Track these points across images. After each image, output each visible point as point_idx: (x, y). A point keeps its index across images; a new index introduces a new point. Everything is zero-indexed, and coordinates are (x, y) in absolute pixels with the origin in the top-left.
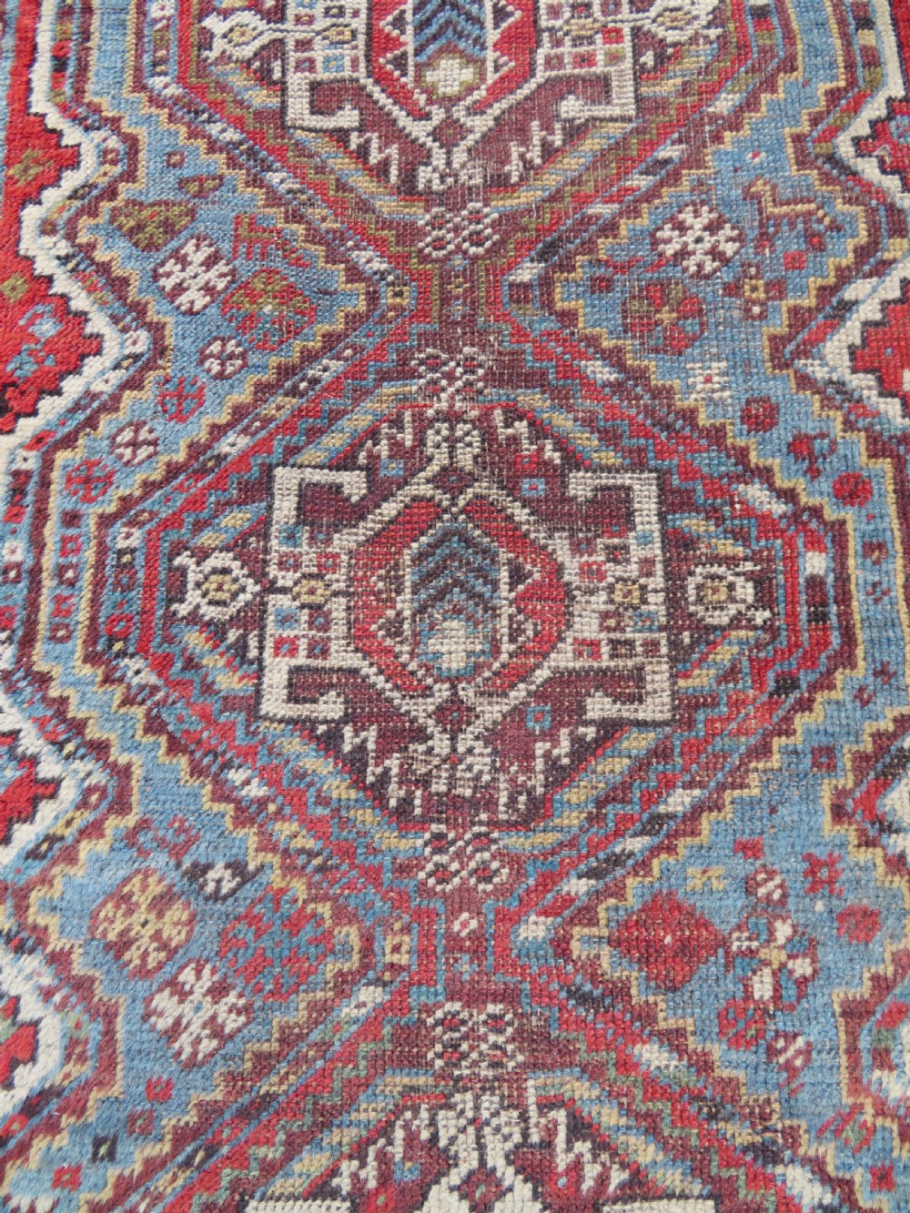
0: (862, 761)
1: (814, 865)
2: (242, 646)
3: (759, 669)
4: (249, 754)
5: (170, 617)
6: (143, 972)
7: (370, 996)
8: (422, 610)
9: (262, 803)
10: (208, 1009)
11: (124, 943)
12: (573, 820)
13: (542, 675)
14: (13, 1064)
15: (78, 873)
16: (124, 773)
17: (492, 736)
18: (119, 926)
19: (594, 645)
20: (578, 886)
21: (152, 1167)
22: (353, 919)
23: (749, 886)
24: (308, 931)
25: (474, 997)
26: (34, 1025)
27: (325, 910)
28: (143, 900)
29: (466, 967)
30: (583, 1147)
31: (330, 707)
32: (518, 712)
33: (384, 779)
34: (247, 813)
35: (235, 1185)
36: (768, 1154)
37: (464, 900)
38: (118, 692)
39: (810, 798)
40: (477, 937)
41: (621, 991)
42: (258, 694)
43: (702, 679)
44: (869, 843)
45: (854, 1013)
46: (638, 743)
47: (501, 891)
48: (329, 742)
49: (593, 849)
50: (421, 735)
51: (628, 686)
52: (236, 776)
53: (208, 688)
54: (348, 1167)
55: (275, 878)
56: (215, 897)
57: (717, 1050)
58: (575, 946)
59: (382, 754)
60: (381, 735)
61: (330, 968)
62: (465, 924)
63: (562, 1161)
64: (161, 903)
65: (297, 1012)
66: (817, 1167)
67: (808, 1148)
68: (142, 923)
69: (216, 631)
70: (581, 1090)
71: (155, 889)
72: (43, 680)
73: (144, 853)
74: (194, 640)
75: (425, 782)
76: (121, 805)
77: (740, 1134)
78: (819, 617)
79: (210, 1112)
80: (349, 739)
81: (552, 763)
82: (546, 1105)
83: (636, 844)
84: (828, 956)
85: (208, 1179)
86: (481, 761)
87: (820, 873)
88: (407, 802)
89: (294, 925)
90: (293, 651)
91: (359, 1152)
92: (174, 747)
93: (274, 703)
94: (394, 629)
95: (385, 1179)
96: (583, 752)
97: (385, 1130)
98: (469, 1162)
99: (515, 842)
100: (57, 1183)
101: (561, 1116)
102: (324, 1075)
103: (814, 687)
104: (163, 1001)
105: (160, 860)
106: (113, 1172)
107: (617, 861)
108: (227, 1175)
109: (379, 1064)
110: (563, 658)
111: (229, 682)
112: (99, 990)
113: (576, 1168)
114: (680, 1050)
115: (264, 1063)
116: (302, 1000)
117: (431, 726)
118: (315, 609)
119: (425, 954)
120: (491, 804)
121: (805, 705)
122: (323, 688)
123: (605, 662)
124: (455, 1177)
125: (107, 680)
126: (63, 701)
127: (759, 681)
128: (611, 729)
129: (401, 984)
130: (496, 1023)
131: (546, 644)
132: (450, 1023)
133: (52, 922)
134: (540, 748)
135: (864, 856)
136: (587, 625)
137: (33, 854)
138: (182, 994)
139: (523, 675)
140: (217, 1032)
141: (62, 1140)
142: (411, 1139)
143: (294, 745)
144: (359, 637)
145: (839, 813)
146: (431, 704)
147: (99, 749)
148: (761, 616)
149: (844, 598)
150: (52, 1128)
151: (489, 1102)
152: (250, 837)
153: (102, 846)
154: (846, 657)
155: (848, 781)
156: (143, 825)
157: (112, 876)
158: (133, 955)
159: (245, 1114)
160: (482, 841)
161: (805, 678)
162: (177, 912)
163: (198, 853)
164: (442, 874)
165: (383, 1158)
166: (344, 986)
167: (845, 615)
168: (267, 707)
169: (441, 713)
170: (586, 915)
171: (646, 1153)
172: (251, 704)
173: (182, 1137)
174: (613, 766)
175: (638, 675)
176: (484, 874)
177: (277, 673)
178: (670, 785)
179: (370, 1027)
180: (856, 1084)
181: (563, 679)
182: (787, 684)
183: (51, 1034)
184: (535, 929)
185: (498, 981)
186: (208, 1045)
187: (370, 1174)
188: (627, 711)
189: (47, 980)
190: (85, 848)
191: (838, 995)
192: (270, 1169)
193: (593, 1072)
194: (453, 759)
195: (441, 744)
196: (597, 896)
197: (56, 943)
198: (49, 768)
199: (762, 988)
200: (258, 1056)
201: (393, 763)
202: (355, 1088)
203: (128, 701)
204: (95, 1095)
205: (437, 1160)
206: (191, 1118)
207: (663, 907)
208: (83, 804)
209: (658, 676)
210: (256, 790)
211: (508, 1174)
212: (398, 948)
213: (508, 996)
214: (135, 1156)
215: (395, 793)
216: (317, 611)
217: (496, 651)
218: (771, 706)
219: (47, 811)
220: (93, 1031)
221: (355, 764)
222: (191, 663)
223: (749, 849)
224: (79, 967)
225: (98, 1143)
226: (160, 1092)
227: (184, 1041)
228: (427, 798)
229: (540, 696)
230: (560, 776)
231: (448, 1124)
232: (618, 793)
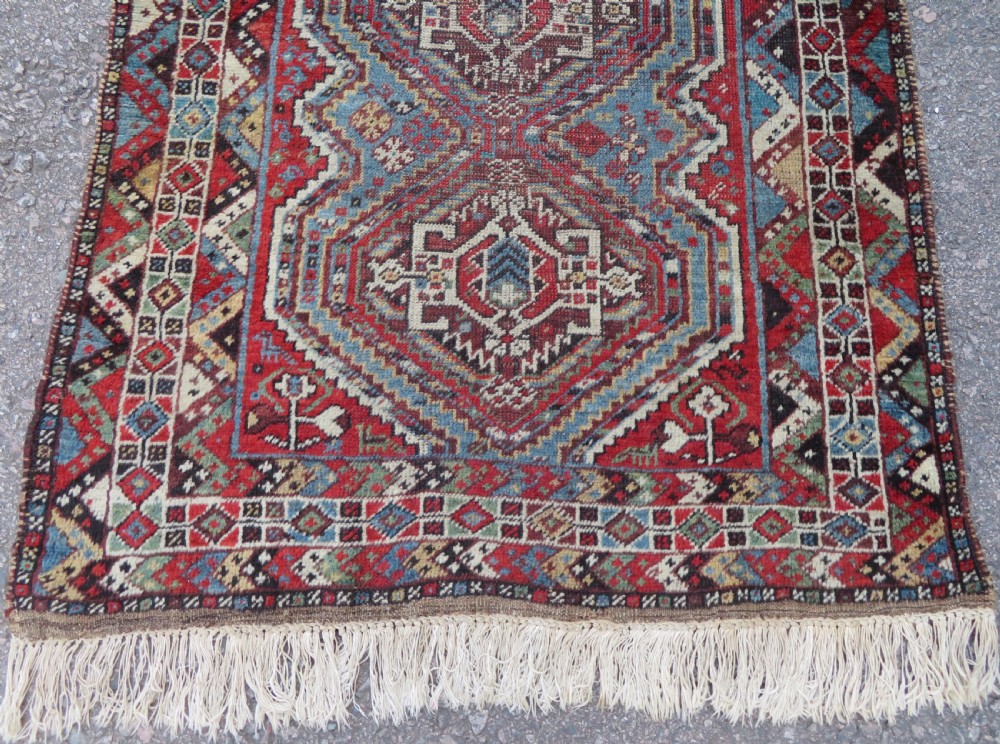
0: (670, 77)
1: (648, 114)
2: (411, 21)
3: (631, 40)
4: (414, 62)
5: (381, 8)
6: (371, 140)
7: (464, 154)
8: (489, 11)
9: (421, 80)
10: (398, 155)
11: (363, 129)
12: (550, 93)
13: (539, 37)
14: (318, 170)
15: (344, 102)
16: (363, 66)
17: (517, 61)
18: (361, 122)
19: (561, 28)
20: (551, 118)
21: (375, 209)
22: (458, 125)
23: (621, 121)
24: (439, 129)
25: (507, 157)
26: (327, 157)
27: (446, 122)
28: (371, 113)
29: (504, 146)
30: (549, 211)
31: (450, 46)
32: (529, 52)
33: (472, 74)
34: (414, 84)
35: (409, 217)
36: (622, 215)
37: (504, 121)
38: (359, 35)
39: (648, 90)
40: (508, 134)
41: (567, 156)
42: (419, 40)
43: (606, 43)
44: (672, 107)
45: (660, 166)
46: (579, 66)
47: (519, 118)
48: (449, 58)
49: (558, 104)
50: (488, 58)
51: (575, 43)
52: (409, 70)
53: (397, 37)
54: (454, 213)
55: (426, 109)
56: (401, 113)
57: (605, 179)
58: (549, 138)
59: (471, 64)
60: (471, 57)
61: (448, 143)
62: (504, 130)
63: (541, 215)
64: (378, 115)
65: (435, 157)
66: (642, 221)
67: (639, 213)
68: (371, 122)
69: (401, 15)
70: (549, 190)
71: (376, 108)
72: (327, 29)
73: (371, 96)
74: (391, 17)
75: (489, 76)
76: (361, 77)
77: (613, 208)
78: (657, 21)
79: (399, 191)
80: (457, 58)
81: (542, 71)
82: (534, 196)
83: (576, 103)
84: (651, 146)
85: (398, 214)
86: (513, 69)
87: (650, 117)
88: (481, 84)
89: (434, 126)
90: (434, 24)
91: (459, 209)
92: (383, 58)
93: (426, 42)
94: (477, 17)
95: (469, 218)
96: (554, 68)
97: (470, 202)
98: (503, 213)
99: (525, 100)
100: (337, 212)
101: (541, 199)
102: (445, 182)
103: (653, 49)
104: (379, 150)
105: (378, 99)
106: (359, 211)
107: (568, 109)
108: (406, 214)
109: (467, 179)
110: (548, 31)
111: (406, 34)
112: (353, 146)
113: (546, 217)
114: (590, 178)
115: (421, 175)
116: (436, 154)
117: (492, 55)
118: (443, 9)
119: (487, 140)
120: (516, 86)
121: (649, 55)
122: (447, 39)
123: (566, 33)
124: (498, 219)
125: (354, 30)
126: (336, 37)
127: (630, 45)
128: (567, 60)
129: (478, 151)
130: (516, 167)
131: (542, 25)
132: (497, 166)
133: (333, 120)
134: (537, 65)
135: (669, 112)
136: (558, 18)
137: (324, 94)
138: (387, 149)
139: (531, 37)
140: (402, 162)
141: (338, 199)
142: (480, 205)
143: (434, 59)
144: (462, 20)
145: (660, 96)
146: (492, 47)
147: (352, 57)
148: (632, 21)
149: (668, 15)
150: (335, 194)
151: (512, 194)
152: (415, 93)
153: (353, 93)
154: (667, 37)
155: (664, 84)
156: (371, 86)
157: (358, 103)
158: (367, 134)
159: (413, 192)
160: (512, 99)
161: (649, 45)
162: (386, 117)
163: (393, 98)
164: (495, 111)
165: (468, 211)
166: (454, 150)
167: (668, 21)
168: (422, 45)
169: (496, 51)
170: (554, 127)
171: (575, 213)
172: (416, 44)
173: (387, 200)
174: (569, 74)
175: (580, 40)
176: (513, 112)
177: (427, 32)
178: (591, 82)
179: (464, 165)
180: (659, 192)
181: (548, 39)
182: (642, 47)
183: (333, 160)
184: (533, 131)
185: (517, 151)
186: (398, 167)
187: (464, 217)
188: (574, 53)
189: (331, 141)
190: (346, 93)
191: (654, 161)
192: (423, 212)
193: (554, 184)
194: (501, 69)
195: (496, 63)
196: (560, 121)
197: (335, 128)
198: (330, 62)
199: (624, 157)
200: (419, 173)
201: (476, 68)
202: (457, 188)
203: (363, 39)
204: (352, 183)
205: (491, 213)
206: (391, 193)
207: (585, 127)
208: (345, 76)
209: (588, 41)
210: (418, 75)
211: (519, 219)
212: (477, 137)
213: (521, 156)
214: (368, 205)
215: (476, 80)
216: (444, 10)
217: (520, 27)
218: (634, 55)
219: (330, 79)
220: (351, 160)
221: (461, 66)
222: (390, 26)
223: (622, 107)
224: (344, 136)
225: (354, 200)
226: (378, 183)
227: (389, 165)
228: (490, 83)
229: (538, 45)
230: (545, 76)
231: (495, 201)
232: (569, 84)
